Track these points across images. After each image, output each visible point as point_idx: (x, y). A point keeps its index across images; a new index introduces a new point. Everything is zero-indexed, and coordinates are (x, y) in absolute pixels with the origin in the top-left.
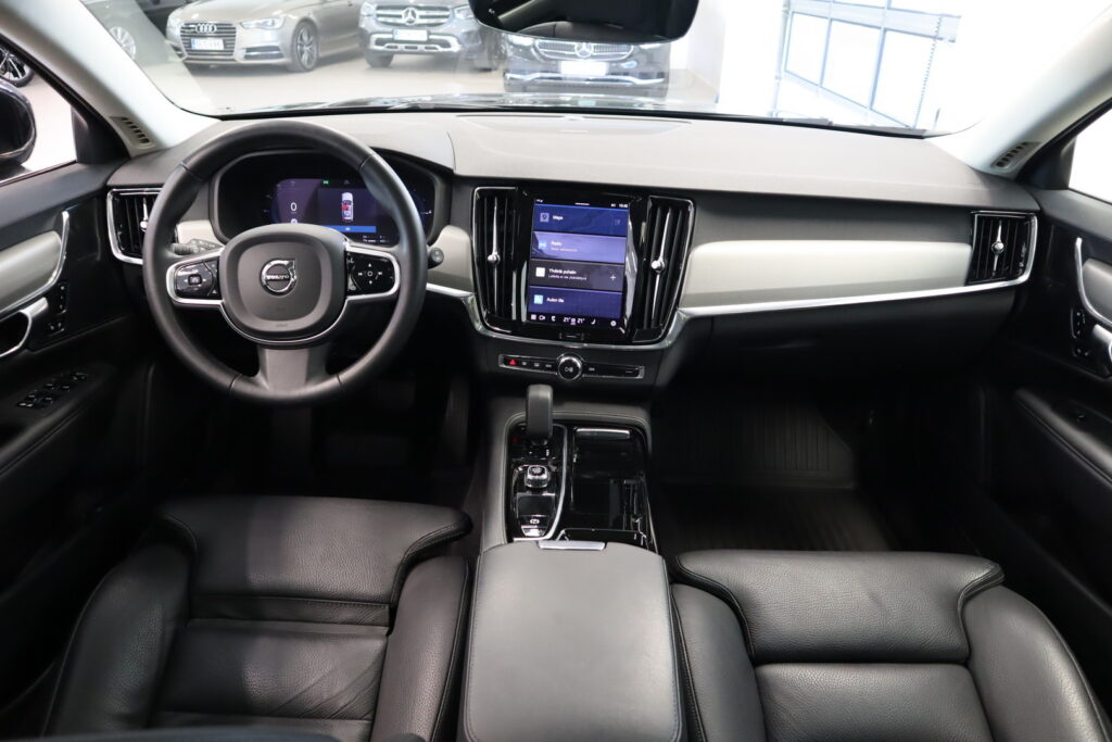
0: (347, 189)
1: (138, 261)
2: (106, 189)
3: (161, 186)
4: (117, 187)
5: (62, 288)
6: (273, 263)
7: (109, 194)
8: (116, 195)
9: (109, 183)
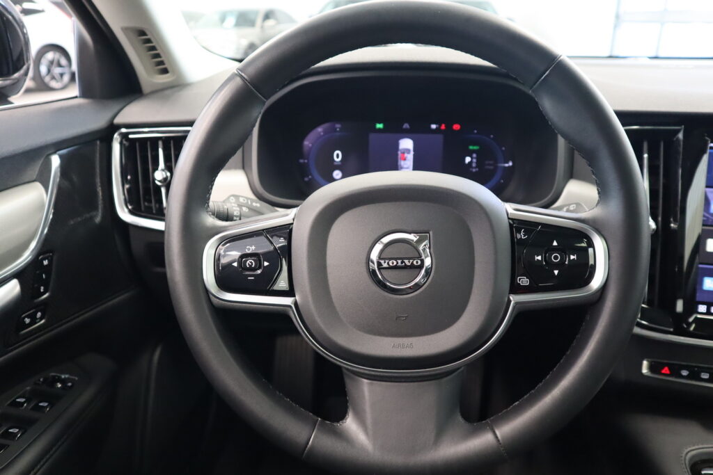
0: (406, 134)
1: (158, 225)
2: (112, 128)
3: (191, 124)
4: (128, 126)
5: (46, 262)
6: (386, 240)
7: (116, 136)
8: (124, 136)
9: (118, 120)
